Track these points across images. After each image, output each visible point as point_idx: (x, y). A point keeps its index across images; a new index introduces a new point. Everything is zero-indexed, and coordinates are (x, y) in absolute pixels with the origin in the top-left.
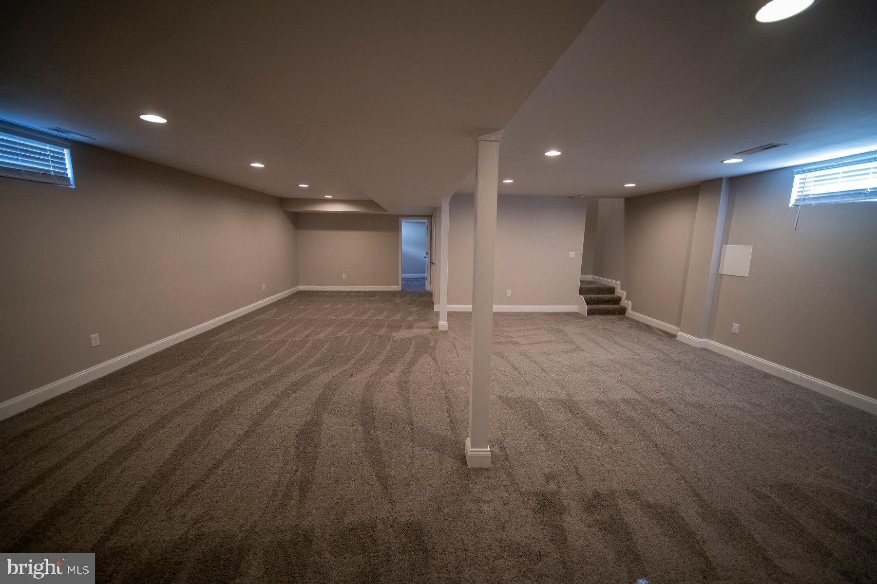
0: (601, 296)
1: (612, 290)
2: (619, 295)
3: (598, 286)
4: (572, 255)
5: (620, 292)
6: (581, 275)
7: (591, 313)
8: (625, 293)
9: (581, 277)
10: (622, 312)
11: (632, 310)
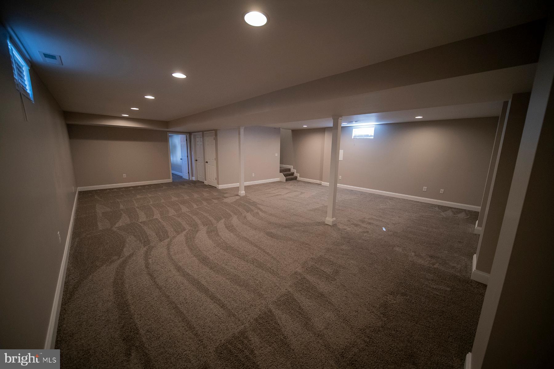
0: (287, 173)
1: (289, 170)
2: (293, 172)
3: (285, 169)
4: (276, 155)
5: (293, 170)
6: (280, 164)
7: (287, 180)
8: (296, 170)
9: (280, 166)
10: (296, 178)
11: (300, 177)
